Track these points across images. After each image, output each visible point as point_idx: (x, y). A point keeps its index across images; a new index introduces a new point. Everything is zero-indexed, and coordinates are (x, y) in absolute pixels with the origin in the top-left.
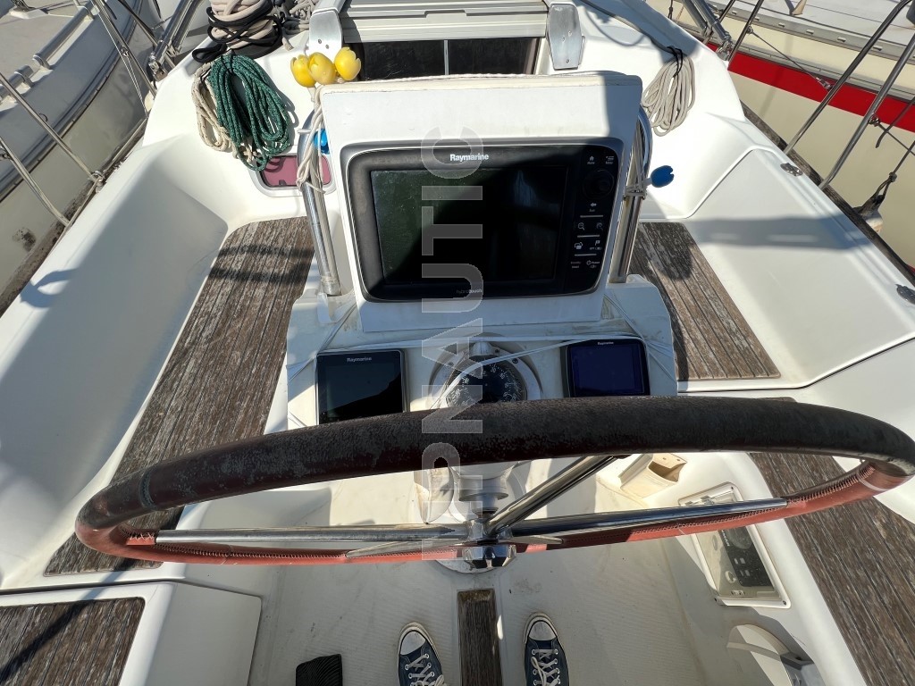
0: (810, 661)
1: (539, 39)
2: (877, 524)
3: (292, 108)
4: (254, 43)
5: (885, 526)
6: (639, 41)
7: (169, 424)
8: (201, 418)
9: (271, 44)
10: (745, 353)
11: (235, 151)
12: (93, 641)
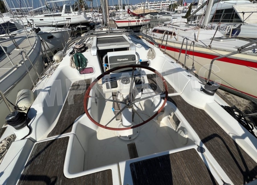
0: (185, 128)
1: (129, 48)
2: (193, 109)
3: (87, 60)
4: (82, 51)
5: (194, 109)
6: (142, 47)
7: (67, 113)
8: (74, 111)
9: (84, 51)
10: (171, 90)
11: (76, 68)
12: (61, 143)
